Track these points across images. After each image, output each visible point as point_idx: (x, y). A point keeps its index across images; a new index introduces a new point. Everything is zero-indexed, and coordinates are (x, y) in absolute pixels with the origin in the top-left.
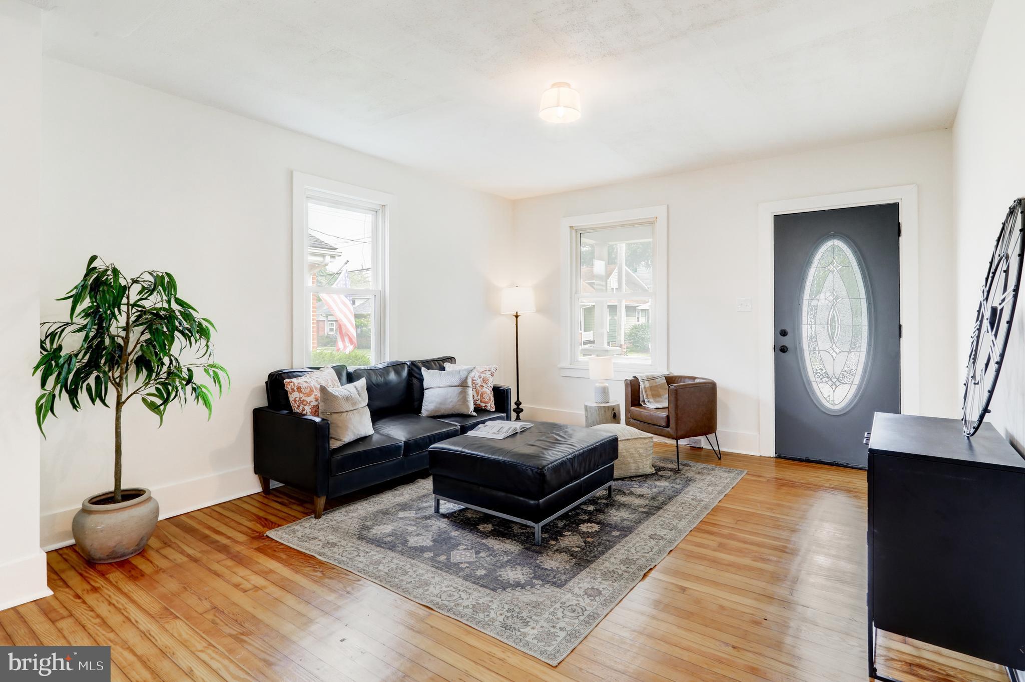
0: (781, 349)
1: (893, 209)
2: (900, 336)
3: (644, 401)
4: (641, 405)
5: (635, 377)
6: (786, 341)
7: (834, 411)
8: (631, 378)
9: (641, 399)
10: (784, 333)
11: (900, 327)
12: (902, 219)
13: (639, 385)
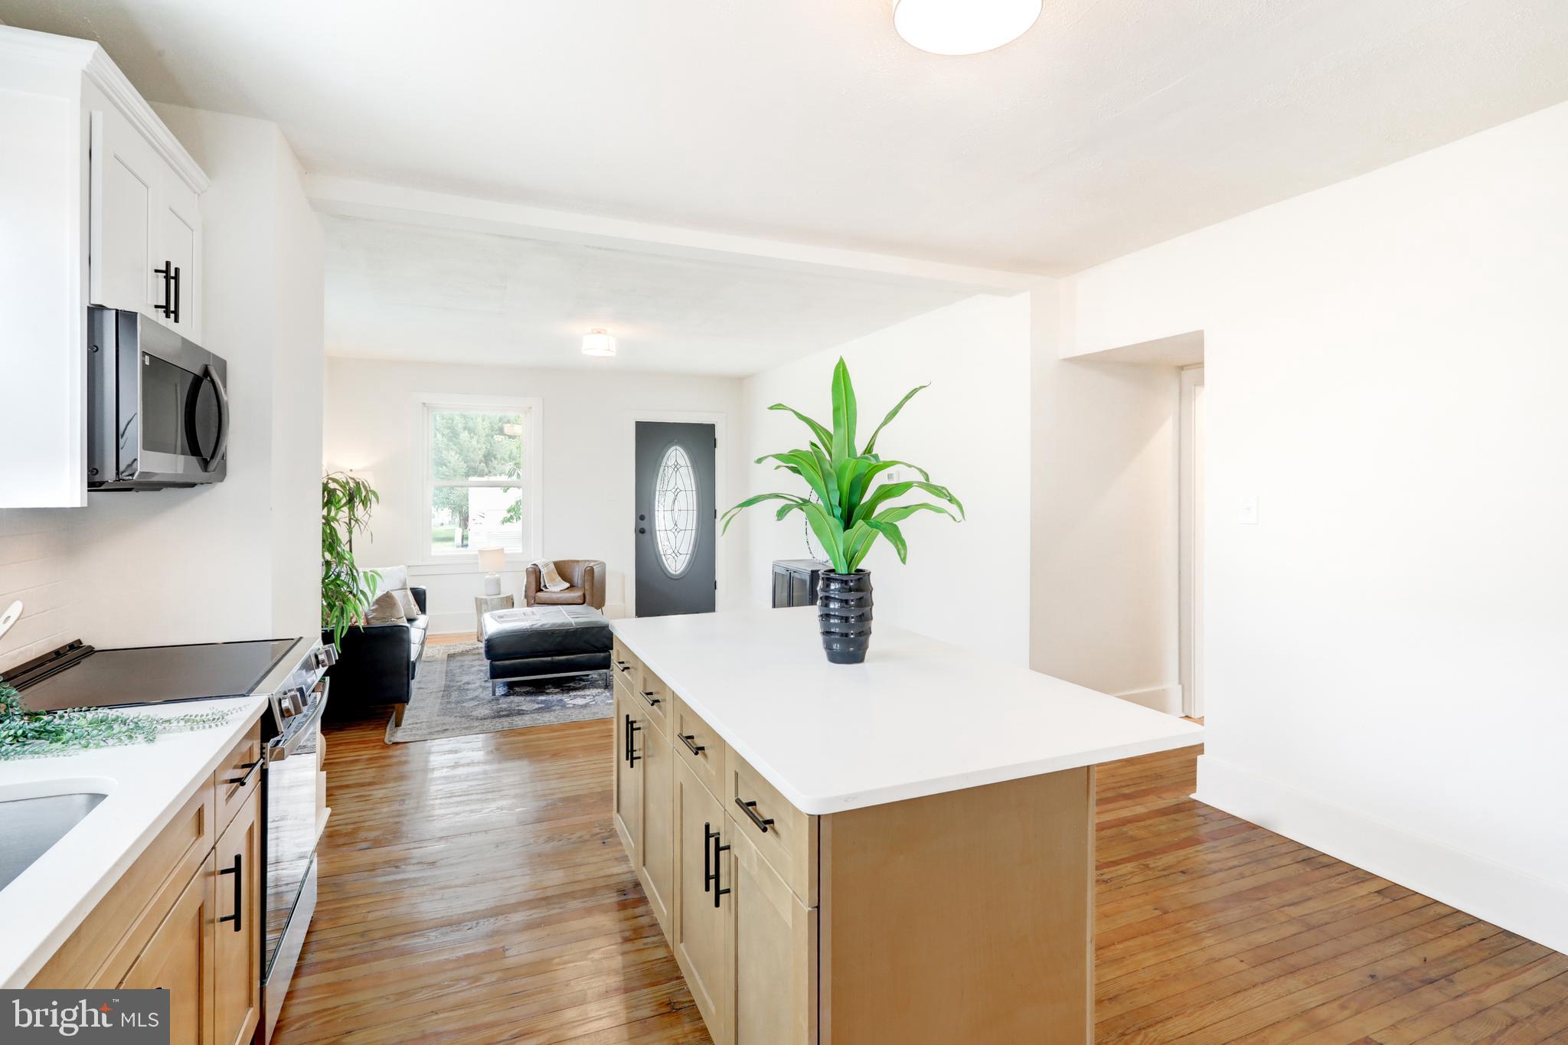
0: (640, 531)
1: (711, 428)
2: (715, 518)
3: (545, 586)
4: (542, 590)
5: (535, 565)
6: (644, 524)
7: (676, 575)
8: (529, 566)
9: (542, 584)
10: (642, 518)
11: (715, 511)
12: (717, 436)
13: (540, 572)
